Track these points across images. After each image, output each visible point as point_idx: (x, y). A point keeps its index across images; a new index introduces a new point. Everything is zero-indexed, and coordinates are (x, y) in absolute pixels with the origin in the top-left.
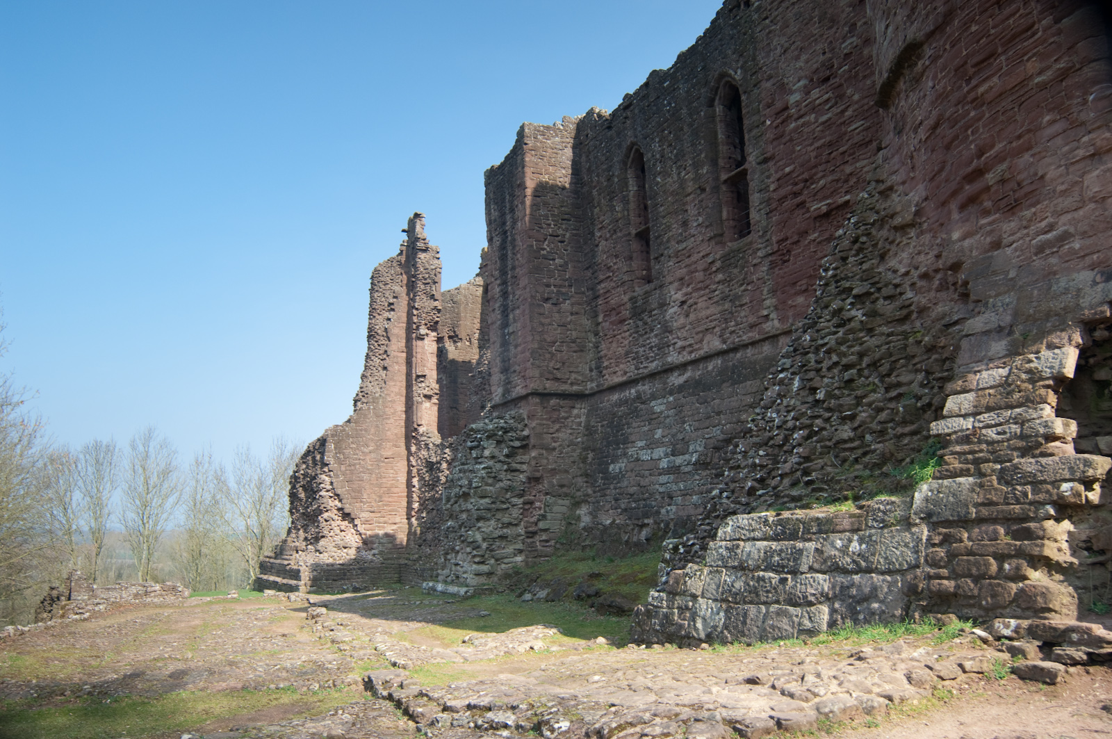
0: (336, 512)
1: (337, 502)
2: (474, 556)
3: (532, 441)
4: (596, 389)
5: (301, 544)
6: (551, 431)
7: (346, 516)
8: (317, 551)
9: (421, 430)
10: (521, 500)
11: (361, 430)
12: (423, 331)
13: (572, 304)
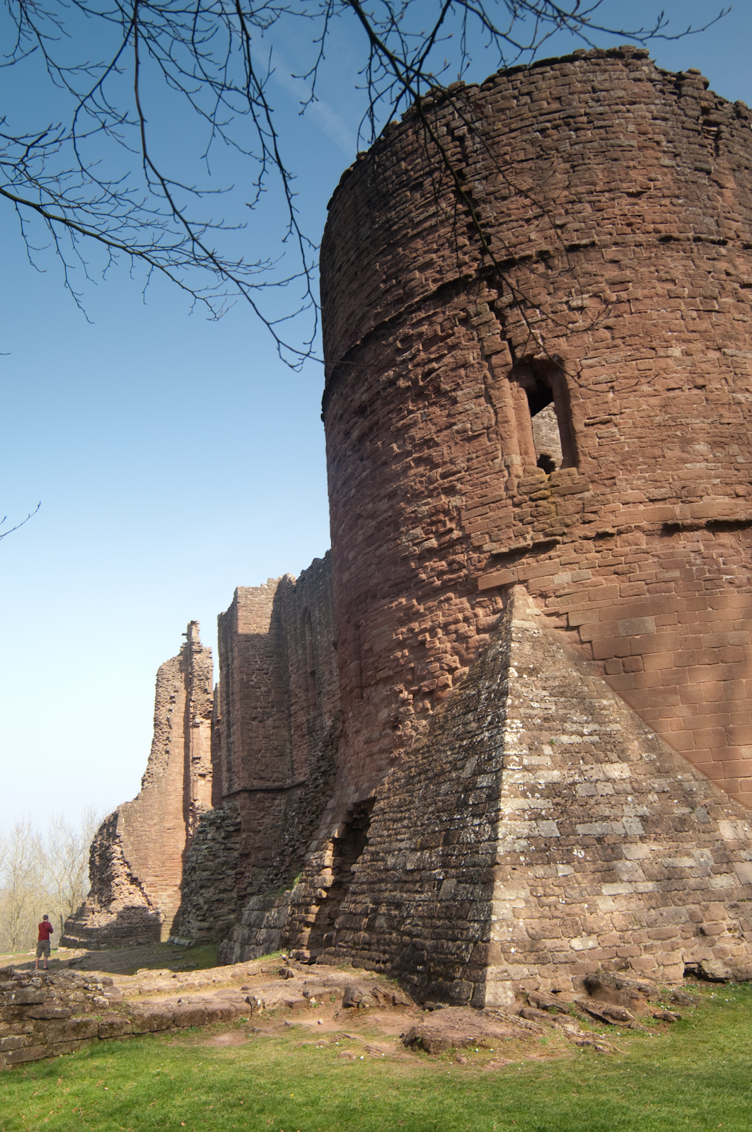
0: (125, 877)
1: (126, 869)
2: (198, 916)
3: (243, 826)
4: (291, 785)
5: (96, 906)
6: (257, 817)
7: (134, 881)
8: (109, 912)
9: (197, 804)
10: (234, 871)
11: (147, 806)
12: (198, 719)
13: (274, 721)
